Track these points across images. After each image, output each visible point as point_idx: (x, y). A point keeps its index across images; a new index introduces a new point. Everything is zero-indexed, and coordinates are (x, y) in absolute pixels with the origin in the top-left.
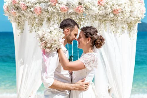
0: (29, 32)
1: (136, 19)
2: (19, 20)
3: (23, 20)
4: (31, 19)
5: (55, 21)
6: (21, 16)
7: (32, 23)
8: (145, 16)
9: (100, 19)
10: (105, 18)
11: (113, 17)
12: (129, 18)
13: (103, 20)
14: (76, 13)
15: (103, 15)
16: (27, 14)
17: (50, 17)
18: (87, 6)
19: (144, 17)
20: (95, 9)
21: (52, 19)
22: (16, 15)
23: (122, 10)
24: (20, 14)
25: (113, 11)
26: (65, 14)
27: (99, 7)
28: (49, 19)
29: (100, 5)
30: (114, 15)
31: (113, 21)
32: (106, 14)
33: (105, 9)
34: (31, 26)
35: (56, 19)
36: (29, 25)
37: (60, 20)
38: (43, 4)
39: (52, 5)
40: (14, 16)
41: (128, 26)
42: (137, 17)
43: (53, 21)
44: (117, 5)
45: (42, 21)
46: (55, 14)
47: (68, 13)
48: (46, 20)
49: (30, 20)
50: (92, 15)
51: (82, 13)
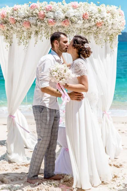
0: (18, 44)
1: (117, 31)
2: (7, 33)
3: (11, 33)
4: (20, 32)
5: (43, 34)
6: (10, 29)
7: (20, 36)
8: (125, 27)
9: (84, 31)
10: (89, 31)
11: (96, 30)
12: (110, 30)
13: (87, 32)
14: (63, 26)
15: (87, 28)
16: (15, 28)
17: (38, 30)
18: (72, 20)
19: (124, 29)
20: (81, 22)
21: (40, 33)
22: (5, 29)
23: (104, 23)
24: (8, 28)
25: (96, 24)
26: (52, 27)
27: (83, 20)
28: (37, 32)
29: (84, 19)
30: (98, 28)
31: (96, 33)
32: (89, 27)
33: (89, 22)
34: (19, 39)
35: (44, 32)
36: (17, 38)
37: (47, 33)
38: (32, 18)
39: (40, 19)
40: (3, 30)
41: (110, 38)
42: (118, 30)
43: (41, 34)
44: (100, 18)
45: (31, 34)
46: (43, 28)
47: (55, 27)
48: (34, 33)
49: (18, 33)
50: (77, 28)
51: (69, 26)
